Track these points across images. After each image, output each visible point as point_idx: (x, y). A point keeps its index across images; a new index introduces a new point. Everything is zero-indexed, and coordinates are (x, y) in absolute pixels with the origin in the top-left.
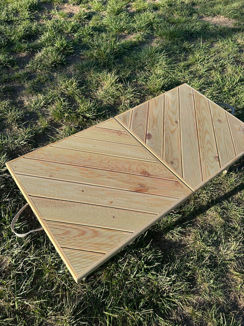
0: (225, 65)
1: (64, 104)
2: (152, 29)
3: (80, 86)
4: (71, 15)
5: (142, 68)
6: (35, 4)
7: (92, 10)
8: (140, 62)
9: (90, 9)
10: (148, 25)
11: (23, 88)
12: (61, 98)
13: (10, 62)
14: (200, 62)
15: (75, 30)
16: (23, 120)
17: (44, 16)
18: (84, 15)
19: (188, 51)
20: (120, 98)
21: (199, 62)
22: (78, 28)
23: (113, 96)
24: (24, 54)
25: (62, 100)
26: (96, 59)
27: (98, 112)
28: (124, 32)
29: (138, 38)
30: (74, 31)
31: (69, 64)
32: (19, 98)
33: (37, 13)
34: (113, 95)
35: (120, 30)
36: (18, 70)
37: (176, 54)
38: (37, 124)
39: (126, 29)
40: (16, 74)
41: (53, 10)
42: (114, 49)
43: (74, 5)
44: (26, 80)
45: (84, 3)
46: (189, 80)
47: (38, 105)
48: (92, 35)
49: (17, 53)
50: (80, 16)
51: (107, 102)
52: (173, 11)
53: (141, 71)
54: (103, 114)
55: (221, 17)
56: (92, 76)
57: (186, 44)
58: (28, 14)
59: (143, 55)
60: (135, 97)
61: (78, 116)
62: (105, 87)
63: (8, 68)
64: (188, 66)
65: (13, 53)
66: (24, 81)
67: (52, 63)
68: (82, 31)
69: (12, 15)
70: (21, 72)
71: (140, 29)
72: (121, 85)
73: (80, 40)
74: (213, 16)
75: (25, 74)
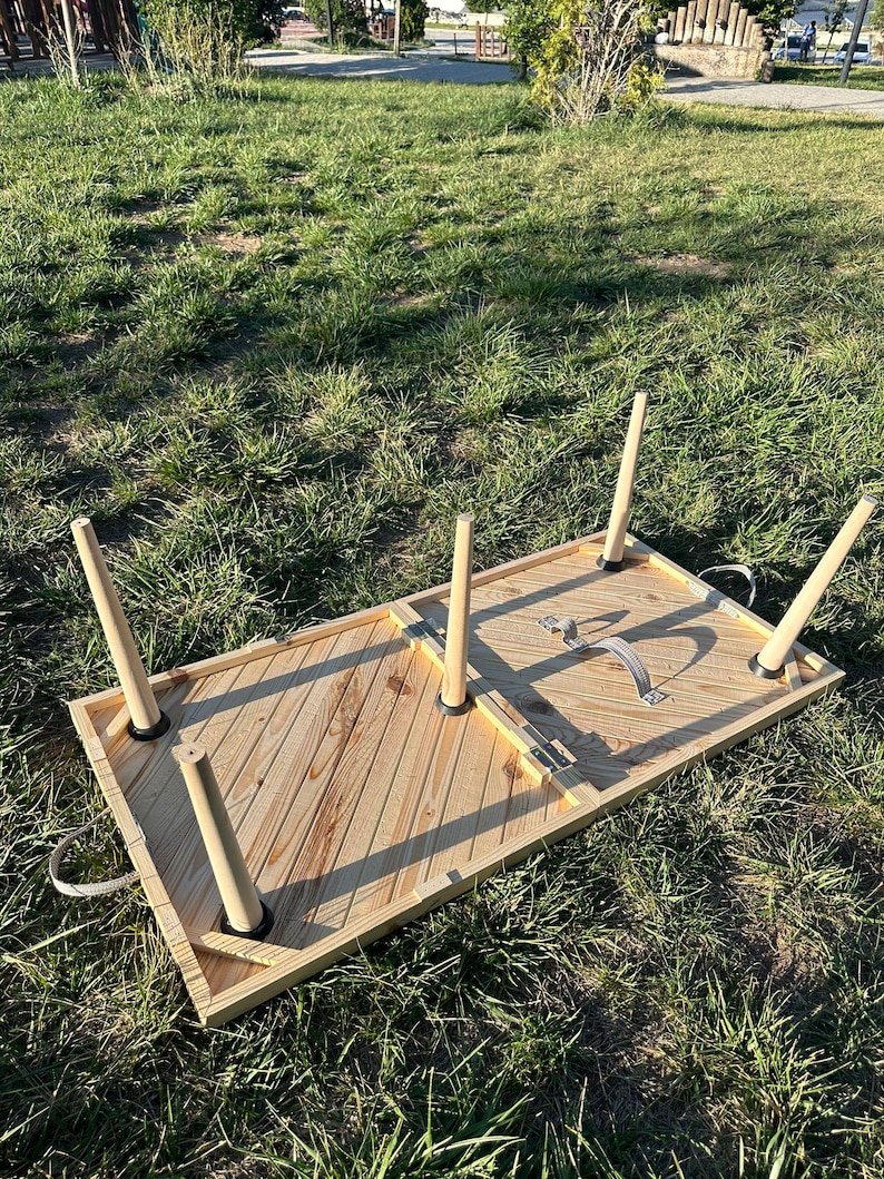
0: (702, 358)
1: (194, 445)
2: (480, 283)
3: (248, 405)
4: (236, 256)
5: (446, 369)
6: (130, 231)
7: (301, 245)
8: (441, 354)
9: (294, 243)
10: (465, 273)
11: (69, 412)
12: (188, 431)
13: (35, 351)
14: (626, 351)
15: (243, 282)
16: (60, 484)
17: (154, 256)
18: (276, 253)
19: (586, 330)
20: (375, 436)
21: (622, 350)
22: (255, 278)
23: (353, 429)
24: (84, 338)
25: (190, 436)
26: (306, 347)
27: (301, 461)
28: (393, 290)
29: (439, 300)
30: (240, 285)
31: (219, 358)
32: (55, 436)
33: (133, 250)
34: (356, 426)
35: (383, 286)
36: (56, 371)
37: (550, 335)
38: (103, 495)
39: (399, 282)
40: (53, 380)
41: (182, 245)
42: (362, 322)
43: (246, 234)
44: (83, 392)
45: (278, 231)
46: (590, 392)
47: (111, 450)
48: (297, 295)
49: (60, 336)
50: (263, 255)
51: (333, 444)
52: (544, 244)
53: (443, 374)
54: (319, 468)
55: (691, 257)
56: (291, 383)
57: (580, 313)
58: (106, 250)
59: (450, 335)
60: (421, 432)
61: (237, 474)
62: (329, 410)
63: (28, 366)
64: (589, 362)
65: (47, 332)
66: (77, 397)
67: (168, 353)
68: (267, 285)
69: (57, 253)
70: (69, 375)
71: (443, 281)
72: (377, 401)
73: (259, 306)
74: (666, 257)
75: (80, 379)
